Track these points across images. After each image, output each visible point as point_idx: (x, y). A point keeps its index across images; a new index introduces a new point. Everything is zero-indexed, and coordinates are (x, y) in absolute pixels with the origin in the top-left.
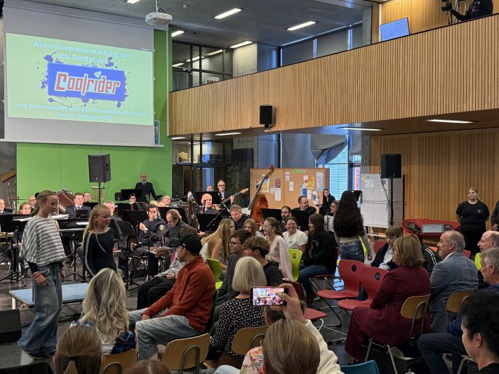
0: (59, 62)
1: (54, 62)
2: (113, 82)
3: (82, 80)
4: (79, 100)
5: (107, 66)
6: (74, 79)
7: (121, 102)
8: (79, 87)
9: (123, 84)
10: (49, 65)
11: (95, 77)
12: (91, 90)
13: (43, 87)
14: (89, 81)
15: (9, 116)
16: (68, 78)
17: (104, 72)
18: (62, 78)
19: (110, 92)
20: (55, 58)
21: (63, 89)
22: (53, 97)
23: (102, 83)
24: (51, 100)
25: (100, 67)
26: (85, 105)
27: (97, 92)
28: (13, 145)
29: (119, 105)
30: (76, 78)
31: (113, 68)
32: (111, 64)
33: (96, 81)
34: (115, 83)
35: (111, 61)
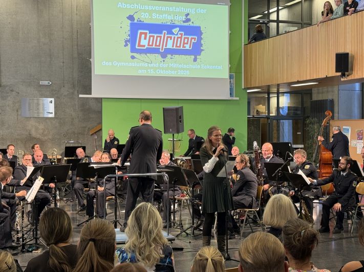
0: (140, 21)
1: (136, 21)
2: (190, 37)
3: (161, 37)
4: (158, 56)
5: (184, 22)
6: (154, 37)
7: (198, 57)
8: (158, 44)
9: (200, 39)
10: (131, 24)
11: (174, 34)
12: (170, 46)
13: (126, 45)
14: (168, 37)
15: (95, 73)
17: (182, 28)
18: (143, 36)
19: (187, 47)
20: (136, 17)
21: (144, 46)
22: (135, 54)
23: (179, 39)
24: (133, 57)
25: (177, 23)
26: (164, 61)
27: (174, 47)
28: (99, 100)
29: (195, 60)
30: (156, 35)
31: (190, 24)
32: (188, 20)
33: (174, 37)
34: (192, 39)
35: (188, 17)
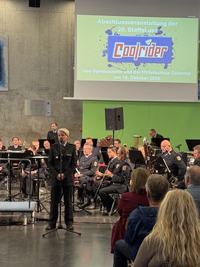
0: (117, 34)
1: (113, 35)
2: (162, 47)
3: (135, 48)
4: (132, 65)
5: (156, 34)
6: (128, 48)
7: (168, 64)
8: (132, 54)
10: (109, 37)
11: (146, 45)
13: (104, 55)
14: (141, 48)
15: (78, 79)
16: (124, 47)
17: (154, 40)
18: (119, 47)
19: (159, 56)
20: (113, 31)
21: (120, 56)
22: (111, 63)
23: (152, 49)
24: (110, 66)
25: (150, 35)
26: (137, 68)
27: (147, 57)
28: (80, 102)
29: (166, 67)
31: (162, 35)
32: (160, 33)
33: (147, 48)
34: (163, 48)
35: (161, 30)
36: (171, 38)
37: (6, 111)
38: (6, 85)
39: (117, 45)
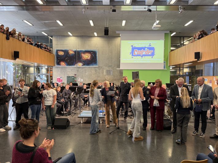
1: (134, 47)
2: (151, 51)
4: (140, 57)
8: (140, 53)
9: (154, 51)
10: (132, 48)
11: (145, 50)
12: (144, 53)
13: (130, 54)
14: (143, 51)
15: (121, 62)
17: (148, 48)
19: (150, 54)
23: (147, 52)
24: (132, 58)
25: (146, 47)
26: (142, 58)
28: (122, 70)
29: (152, 58)
30: (140, 51)
31: (151, 47)
32: (150, 45)
36: (154, 48)
37: (98, 74)
38: (98, 65)
39: (135, 51)
